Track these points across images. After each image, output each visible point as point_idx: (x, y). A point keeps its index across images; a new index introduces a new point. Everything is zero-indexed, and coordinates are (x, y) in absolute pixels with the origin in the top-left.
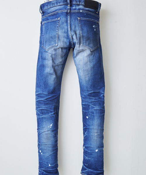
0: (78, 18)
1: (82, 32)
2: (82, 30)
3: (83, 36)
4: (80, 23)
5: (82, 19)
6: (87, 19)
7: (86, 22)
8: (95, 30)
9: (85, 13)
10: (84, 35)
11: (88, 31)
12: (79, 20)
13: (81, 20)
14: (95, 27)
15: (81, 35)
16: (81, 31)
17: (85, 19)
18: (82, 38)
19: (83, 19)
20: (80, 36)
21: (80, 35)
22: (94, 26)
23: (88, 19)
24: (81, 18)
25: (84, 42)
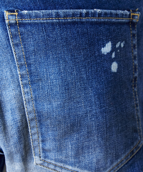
0: (6, 14)
2: (32, 82)
3: (40, 117)
5: (27, 21)
6: (58, 15)
7: (57, 30)
8: (114, 67)
11: (67, 87)
12: (11, 25)
14: (114, 49)
15: (29, 108)
17: (49, 16)
21: (22, 109)
22: (107, 49)
24: (21, 16)
25: (50, 145)
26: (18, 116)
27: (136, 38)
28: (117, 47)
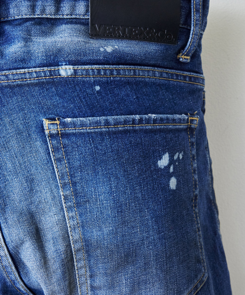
0: (46, 123)
1: (78, 219)
2: (78, 205)
3: (88, 247)
4: (59, 160)
5: (71, 130)
6: (107, 123)
7: (107, 141)
8: (173, 183)
9: (96, 83)
10: (95, 234)
11: (119, 209)
12: (51, 136)
13: (65, 135)
14: (172, 161)
15: (74, 236)
16: (70, 209)
17: (98, 123)
18: (81, 255)
19: (83, 125)
20: (69, 246)
21: (66, 238)
22: (164, 162)
23: (117, 123)
24: (64, 125)
25: (99, 281)
26: (62, 247)
27: (195, 147)
28: (175, 159)
